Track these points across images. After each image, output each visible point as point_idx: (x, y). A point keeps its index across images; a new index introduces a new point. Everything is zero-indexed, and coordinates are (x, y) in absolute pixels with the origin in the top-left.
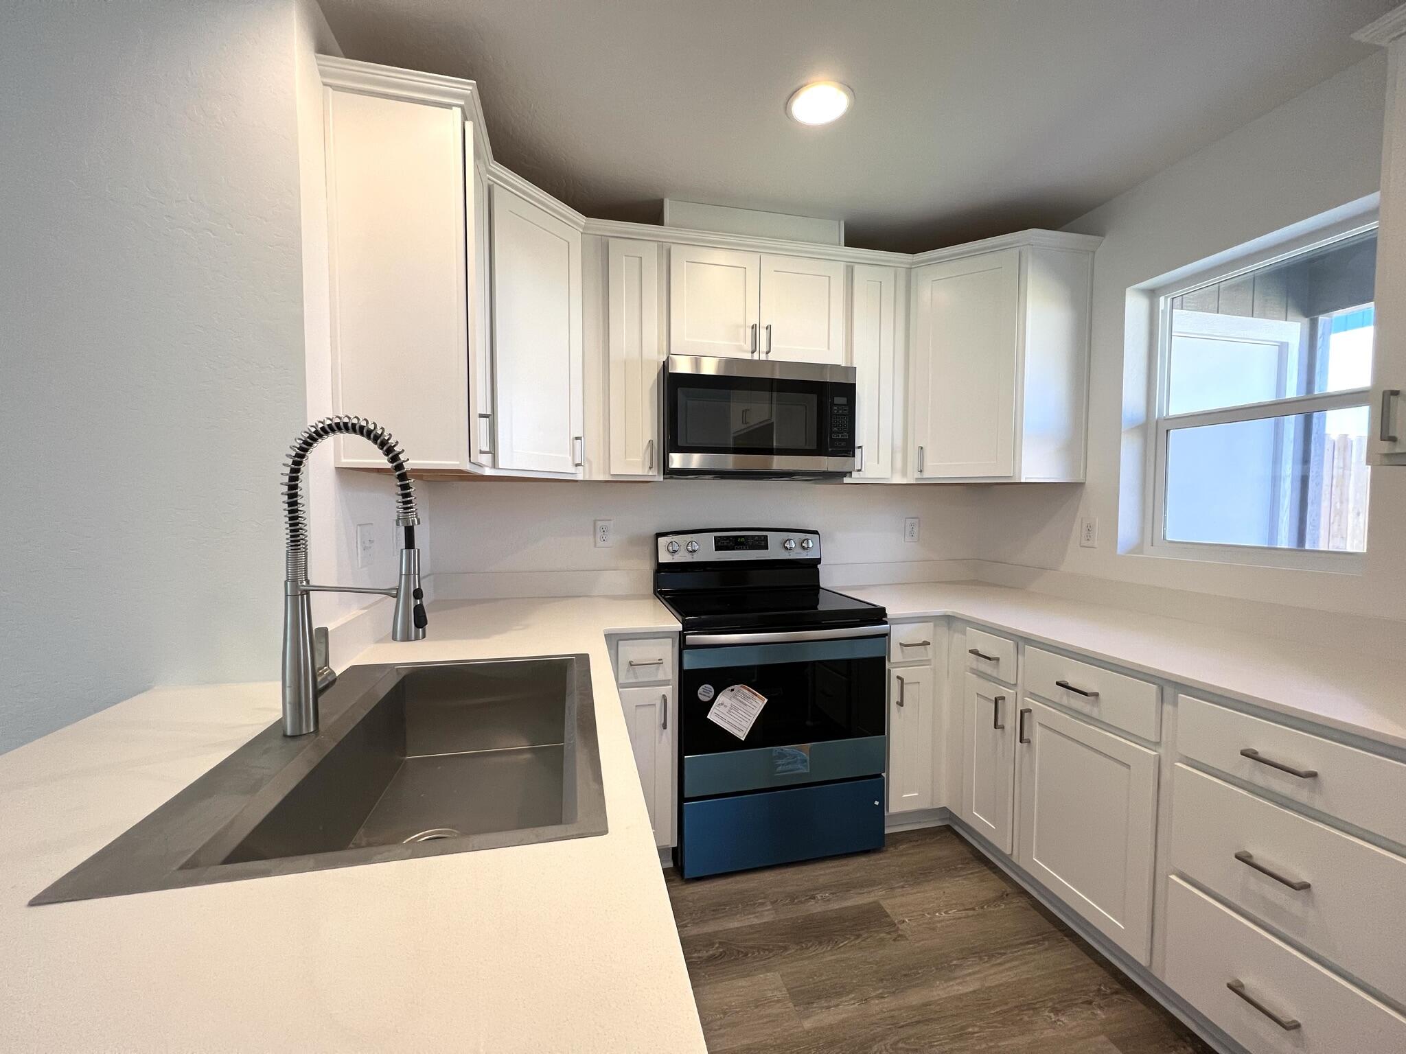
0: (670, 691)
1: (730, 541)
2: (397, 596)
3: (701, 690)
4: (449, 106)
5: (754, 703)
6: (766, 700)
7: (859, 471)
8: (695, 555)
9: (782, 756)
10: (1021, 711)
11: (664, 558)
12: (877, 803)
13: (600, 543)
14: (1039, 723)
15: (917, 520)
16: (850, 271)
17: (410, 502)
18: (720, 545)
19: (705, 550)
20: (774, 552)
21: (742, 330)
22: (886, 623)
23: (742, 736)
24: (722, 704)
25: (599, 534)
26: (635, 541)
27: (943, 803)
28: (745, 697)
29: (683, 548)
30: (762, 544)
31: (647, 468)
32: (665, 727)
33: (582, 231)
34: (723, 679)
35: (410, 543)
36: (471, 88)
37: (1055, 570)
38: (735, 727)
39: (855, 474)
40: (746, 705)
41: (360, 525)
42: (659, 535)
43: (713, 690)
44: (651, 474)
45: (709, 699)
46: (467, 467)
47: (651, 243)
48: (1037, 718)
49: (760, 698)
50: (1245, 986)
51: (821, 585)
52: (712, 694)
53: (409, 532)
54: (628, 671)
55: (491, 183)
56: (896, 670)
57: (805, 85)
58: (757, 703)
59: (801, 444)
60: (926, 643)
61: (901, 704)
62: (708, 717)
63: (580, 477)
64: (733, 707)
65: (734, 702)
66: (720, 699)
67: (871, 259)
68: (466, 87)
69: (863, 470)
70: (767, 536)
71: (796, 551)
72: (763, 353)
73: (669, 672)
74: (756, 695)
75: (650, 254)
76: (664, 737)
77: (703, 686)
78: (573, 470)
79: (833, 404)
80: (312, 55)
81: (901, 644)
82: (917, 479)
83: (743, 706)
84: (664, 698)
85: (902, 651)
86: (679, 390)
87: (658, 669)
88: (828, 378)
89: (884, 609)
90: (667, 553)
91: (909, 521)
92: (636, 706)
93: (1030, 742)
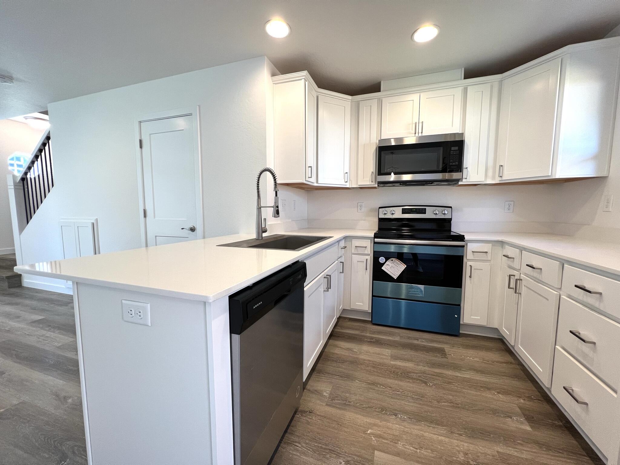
0: (370, 258)
1: (409, 210)
2: (273, 208)
3: (380, 259)
4: (301, 79)
5: (401, 266)
6: (406, 266)
7: (466, 178)
8: (393, 215)
9: (412, 288)
10: (516, 279)
11: (382, 216)
12: (456, 316)
13: (359, 211)
14: (524, 285)
15: (513, 202)
16: (465, 90)
17: (276, 186)
18: (404, 211)
19: (398, 214)
20: (429, 214)
21: (411, 125)
22: (464, 241)
23: (395, 278)
24: (388, 265)
25: (359, 208)
26: (372, 210)
27: (496, 326)
28: (397, 264)
29: (389, 212)
30: (423, 211)
31: (371, 182)
32: (366, 269)
33: (350, 101)
34: (388, 256)
35: (276, 195)
36: (306, 73)
37: (588, 225)
38: (393, 274)
39: (464, 180)
40: (397, 267)
41: (282, 200)
42: (380, 208)
43: (385, 259)
44: (372, 184)
45: (383, 262)
46: (305, 182)
47: (375, 100)
48: (524, 283)
49: (404, 265)
50: (574, 390)
51: (452, 230)
52: (384, 261)
53: (276, 192)
54: (355, 249)
55: (318, 95)
56: (469, 262)
57: (419, 29)
58: (402, 267)
59: (435, 168)
60: (486, 252)
61: (470, 277)
62: (382, 268)
63: (348, 186)
64: (392, 266)
65: (393, 265)
66: (387, 263)
67: (475, 82)
68: (305, 73)
69: (468, 178)
70: (426, 209)
71: (439, 215)
72: (420, 133)
73: (369, 251)
74: (402, 264)
75: (374, 103)
76: (367, 273)
77: (381, 258)
78: (345, 184)
79: (451, 150)
80: (270, 77)
81: (472, 251)
82: (500, 180)
83: (396, 267)
84: (367, 260)
85: (473, 255)
86: (382, 152)
87: (365, 249)
88: (449, 139)
89: (464, 236)
90: (382, 214)
91: (507, 203)
92: (358, 261)
93: (521, 294)
